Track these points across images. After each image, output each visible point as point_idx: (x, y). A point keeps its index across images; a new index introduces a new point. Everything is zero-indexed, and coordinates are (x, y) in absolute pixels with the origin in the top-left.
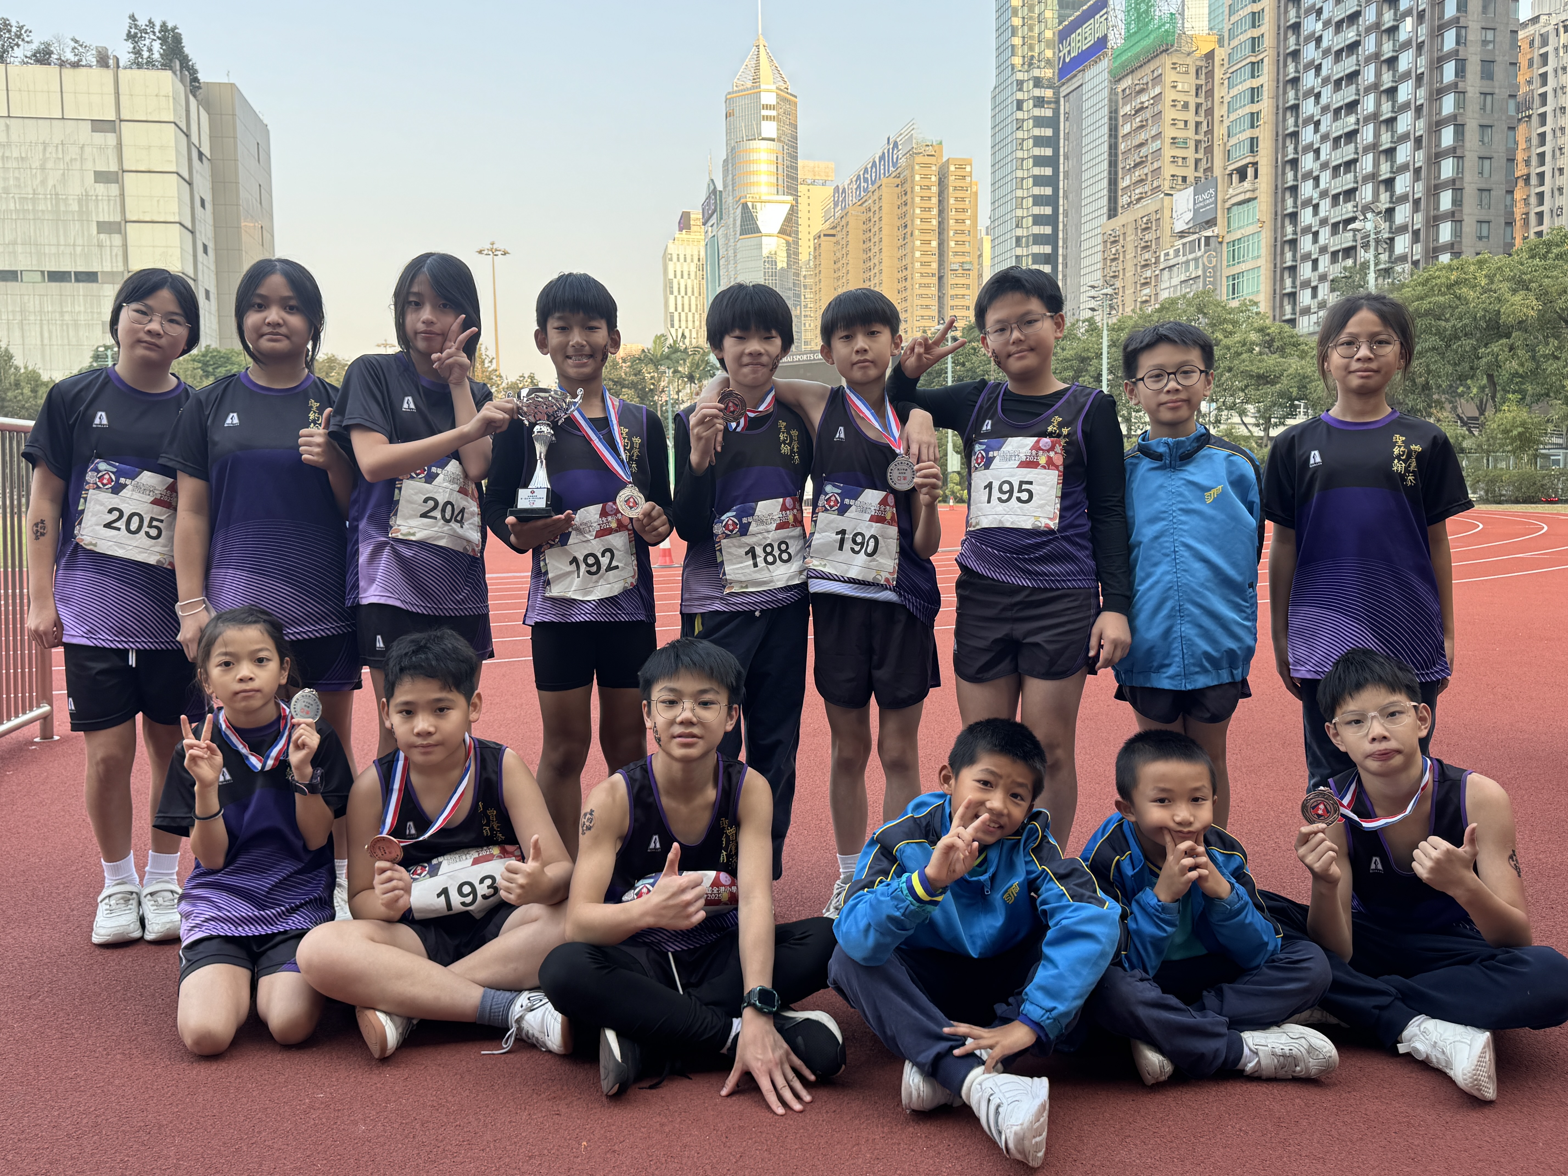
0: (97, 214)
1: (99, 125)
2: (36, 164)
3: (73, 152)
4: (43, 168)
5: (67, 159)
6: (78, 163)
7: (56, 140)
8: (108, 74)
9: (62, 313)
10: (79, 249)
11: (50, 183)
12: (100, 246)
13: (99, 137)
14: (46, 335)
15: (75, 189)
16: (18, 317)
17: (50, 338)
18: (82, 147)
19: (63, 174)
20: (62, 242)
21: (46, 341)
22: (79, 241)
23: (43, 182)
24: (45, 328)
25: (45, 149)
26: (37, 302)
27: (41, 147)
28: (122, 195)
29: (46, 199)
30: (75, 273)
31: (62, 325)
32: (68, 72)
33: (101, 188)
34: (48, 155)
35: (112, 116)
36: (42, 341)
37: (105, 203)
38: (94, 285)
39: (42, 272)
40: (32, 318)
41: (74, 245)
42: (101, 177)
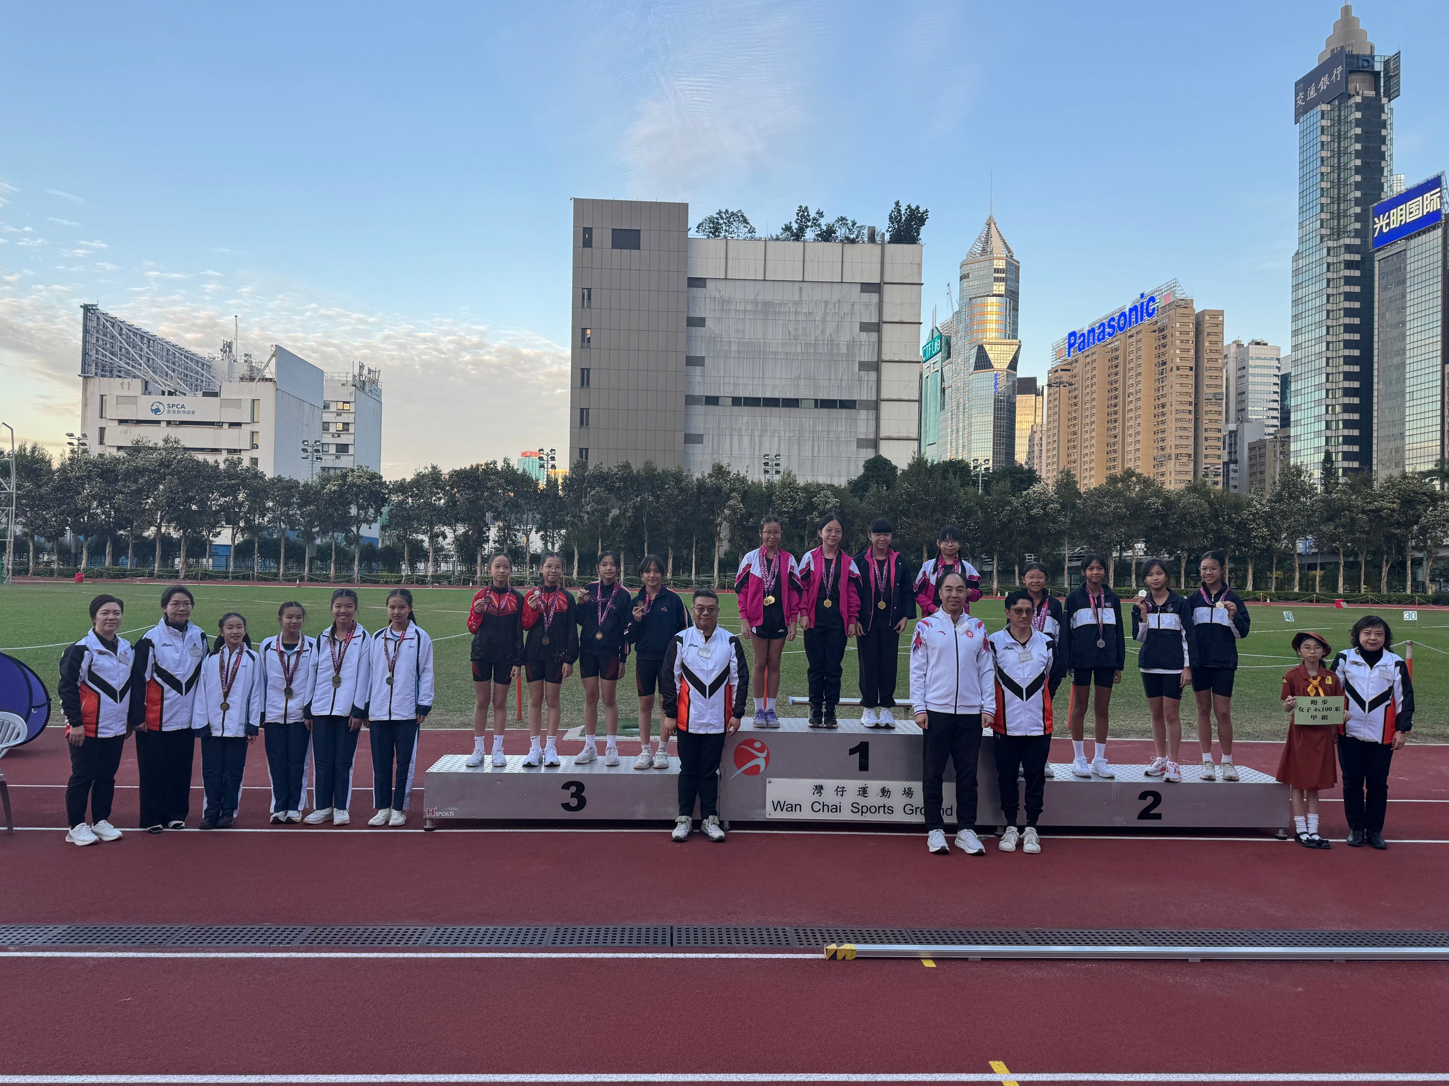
0: (860, 355)
1: (867, 287)
2: (819, 317)
3: (846, 308)
4: (824, 320)
5: (842, 313)
6: (849, 316)
7: (835, 299)
8: (877, 249)
9: (829, 432)
10: (844, 383)
11: (828, 332)
12: (860, 380)
13: (866, 297)
14: (816, 448)
15: (845, 337)
16: (797, 435)
17: (819, 451)
18: (853, 305)
19: (838, 325)
20: (833, 377)
21: (815, 454)
22: (845, 377)
23: (823, 331)
24: (816, 443)
25: (826, 306)
26: (811, 423)
27: (823, 305)
28: (880, 341)
29: (824, 344)
30: (841, 401)
31: (828, 441)
32: (848, 247)
33: (864, 335)
34: (828, 311)
35: (877, 280)
36: (813, 453)
37: (867, 347)
38: (853, 411)
39: (816, 401)
40: (807, 435)
41: (841, 380)
42: (865, 327)
